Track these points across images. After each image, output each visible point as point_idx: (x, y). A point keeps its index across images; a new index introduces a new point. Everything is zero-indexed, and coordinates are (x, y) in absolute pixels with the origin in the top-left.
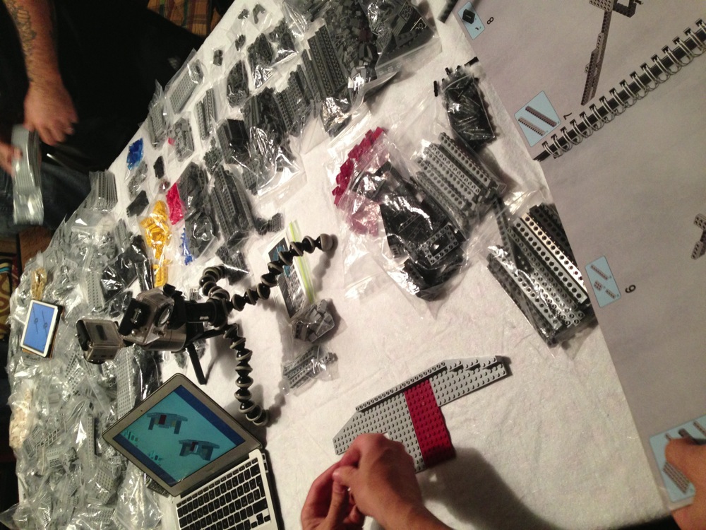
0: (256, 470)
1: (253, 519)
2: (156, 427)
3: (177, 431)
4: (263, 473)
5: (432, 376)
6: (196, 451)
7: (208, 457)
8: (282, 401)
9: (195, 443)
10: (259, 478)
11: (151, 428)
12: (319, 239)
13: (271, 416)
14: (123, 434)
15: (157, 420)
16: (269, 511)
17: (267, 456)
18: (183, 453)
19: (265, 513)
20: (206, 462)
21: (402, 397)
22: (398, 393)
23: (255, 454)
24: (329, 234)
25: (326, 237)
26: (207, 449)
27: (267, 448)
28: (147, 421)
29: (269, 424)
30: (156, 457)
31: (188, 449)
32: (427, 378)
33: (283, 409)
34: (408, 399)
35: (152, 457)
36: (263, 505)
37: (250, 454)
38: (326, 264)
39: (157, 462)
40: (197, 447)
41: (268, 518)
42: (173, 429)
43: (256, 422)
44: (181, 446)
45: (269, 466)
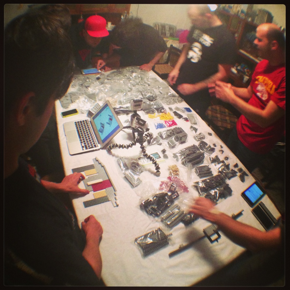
0: (95, 146)
1: (83, 145)
2: (109, 117)
3: (107, 123)
4: (94, 149)
5: (113, 187)
6: (101, 127)
7: (99, 131)
8: (113, 155)
9: (103, 128)
10: (93, 147)
11: (109, 115)
12: (159, 172)
13: (109, 152)
14: (108, 107)
15: (111, 118)
16: (85, 150)
17: (99, 150)
18: (101, 123)
19: (84, 148)
20: (98, 130)
21: (107, 179)
22: (108, 178)
23: (99, 146)
24: (160, 175)
25: (160, 174)
26: (102, 131)
27: (101, 150)
28: (111, 114)
29: (107, 151)
30: (101, 115)
31: (102, 125)
32: (112, 186)
33: (111, 156)
34: (107, 180)
35: (101, 114)
36: (86, 148)
37: (99, 144)
38: (152, 173)
39: (99, 115)
40: (102, 128)
41: (83, 150)
42: (108, 122)
43: (108, 148)
44: (103, 123)
45: (96, 150)
